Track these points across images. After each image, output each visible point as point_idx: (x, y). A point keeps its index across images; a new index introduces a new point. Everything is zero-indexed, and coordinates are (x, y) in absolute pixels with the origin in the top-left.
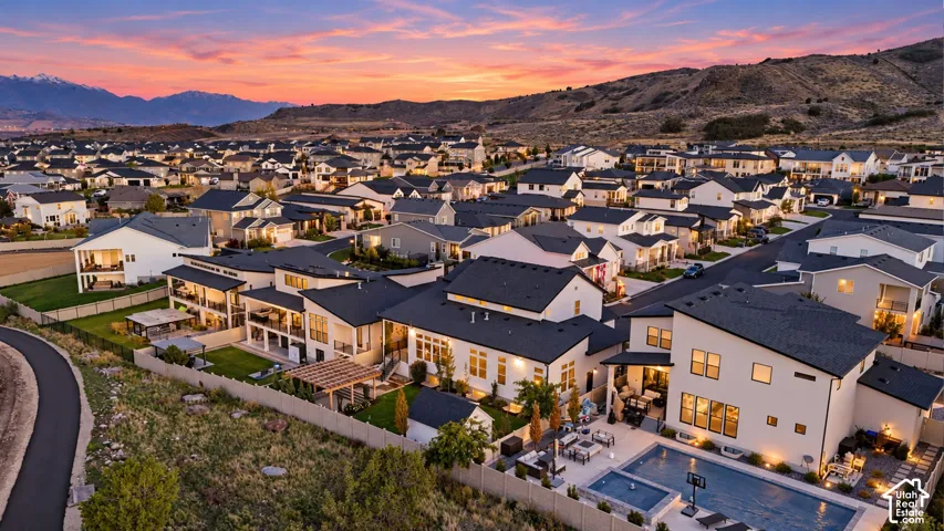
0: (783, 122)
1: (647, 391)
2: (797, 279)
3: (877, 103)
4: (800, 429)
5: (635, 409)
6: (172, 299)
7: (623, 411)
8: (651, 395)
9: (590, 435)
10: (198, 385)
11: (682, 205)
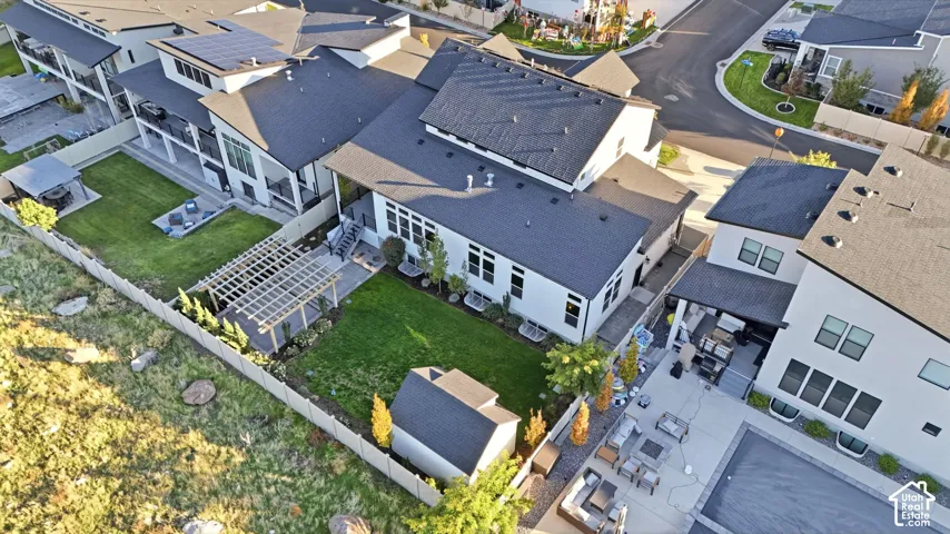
5: (714, 358)
7: (695, 360)
8: (730, 321)
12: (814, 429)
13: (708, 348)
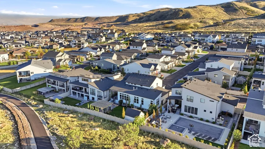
0: (194, 25)
1: (176, 105)
2: (204, 74)
3: (217, 19)
4: (211, 112)
5: (174, 109)
6: (47, 84)
7: (172, 110)
8: (177, 106)
9: (165, 116)
10: (65, 108)
11: (173, 52)
12: (191, 117)
13: (173, 108)
